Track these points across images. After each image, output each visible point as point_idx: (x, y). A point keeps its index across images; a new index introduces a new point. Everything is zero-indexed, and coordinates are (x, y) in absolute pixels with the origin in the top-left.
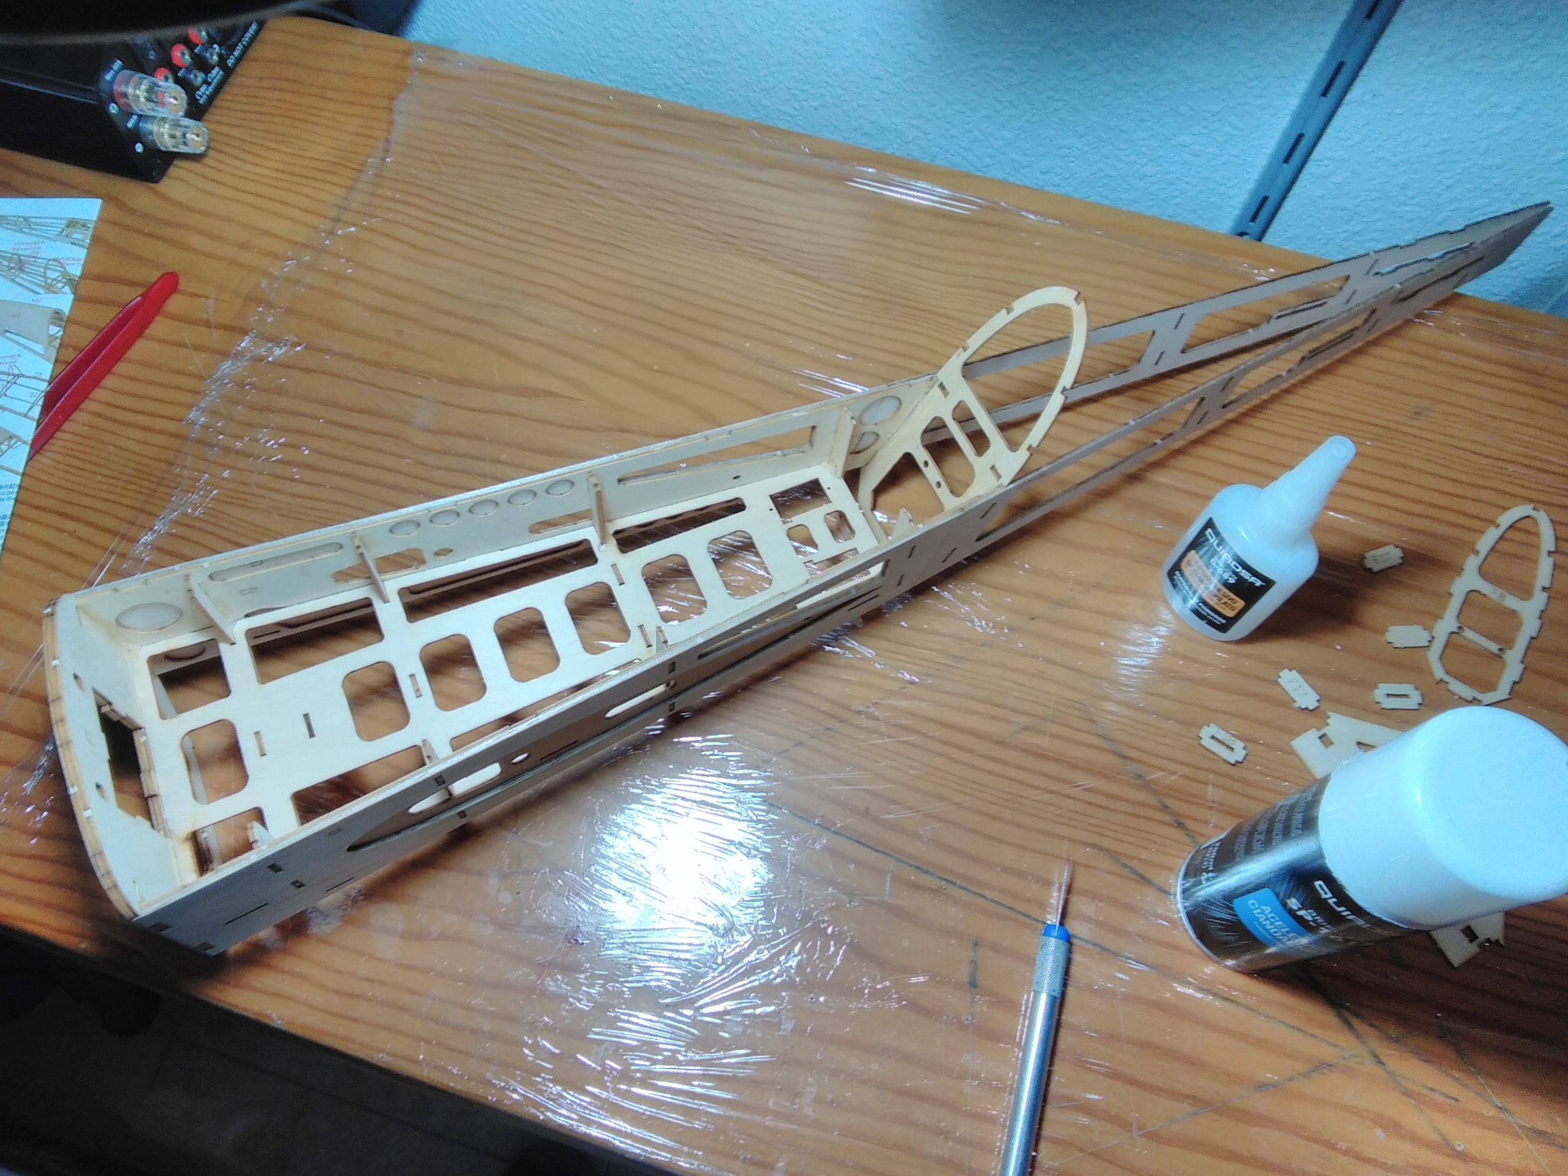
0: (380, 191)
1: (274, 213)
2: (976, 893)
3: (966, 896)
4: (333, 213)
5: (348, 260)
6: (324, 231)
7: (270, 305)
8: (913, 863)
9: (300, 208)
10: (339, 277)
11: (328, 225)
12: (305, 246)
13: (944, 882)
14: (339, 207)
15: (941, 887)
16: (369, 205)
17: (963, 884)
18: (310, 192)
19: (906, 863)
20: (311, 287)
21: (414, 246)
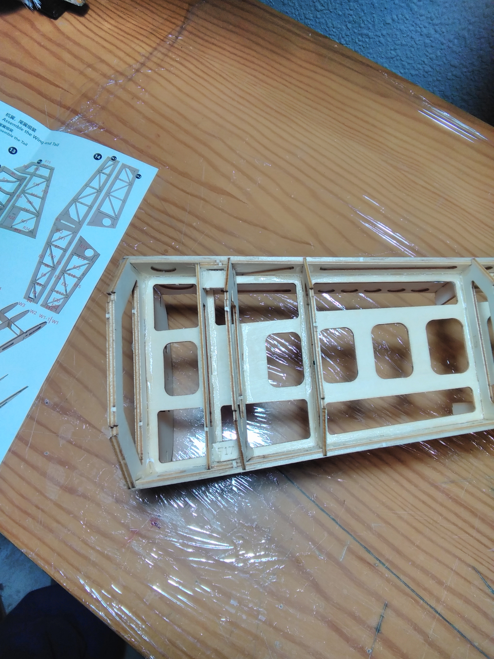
0: (170, 54)
1: (110, 52)
2: (395, 574)
3: (388, 574)
4: (142, 60)
5: (142, 88)
6: (134, 69)
7: (94, 102)
8: (363, 544)
9: (125, 53)
10: (135, 97)
11: (137, 66)
12: (121, 74)
13: (378, 562)
14: (145, 57)
15: (375, 564)
16: (162, 60)
17: (389, 567)
18: (133, 45)
19: (359, 542)
20: (119, 98)
21: (179, 89)
